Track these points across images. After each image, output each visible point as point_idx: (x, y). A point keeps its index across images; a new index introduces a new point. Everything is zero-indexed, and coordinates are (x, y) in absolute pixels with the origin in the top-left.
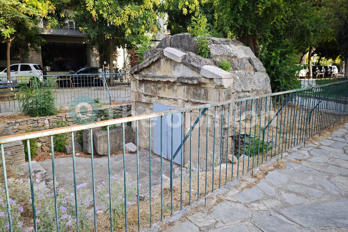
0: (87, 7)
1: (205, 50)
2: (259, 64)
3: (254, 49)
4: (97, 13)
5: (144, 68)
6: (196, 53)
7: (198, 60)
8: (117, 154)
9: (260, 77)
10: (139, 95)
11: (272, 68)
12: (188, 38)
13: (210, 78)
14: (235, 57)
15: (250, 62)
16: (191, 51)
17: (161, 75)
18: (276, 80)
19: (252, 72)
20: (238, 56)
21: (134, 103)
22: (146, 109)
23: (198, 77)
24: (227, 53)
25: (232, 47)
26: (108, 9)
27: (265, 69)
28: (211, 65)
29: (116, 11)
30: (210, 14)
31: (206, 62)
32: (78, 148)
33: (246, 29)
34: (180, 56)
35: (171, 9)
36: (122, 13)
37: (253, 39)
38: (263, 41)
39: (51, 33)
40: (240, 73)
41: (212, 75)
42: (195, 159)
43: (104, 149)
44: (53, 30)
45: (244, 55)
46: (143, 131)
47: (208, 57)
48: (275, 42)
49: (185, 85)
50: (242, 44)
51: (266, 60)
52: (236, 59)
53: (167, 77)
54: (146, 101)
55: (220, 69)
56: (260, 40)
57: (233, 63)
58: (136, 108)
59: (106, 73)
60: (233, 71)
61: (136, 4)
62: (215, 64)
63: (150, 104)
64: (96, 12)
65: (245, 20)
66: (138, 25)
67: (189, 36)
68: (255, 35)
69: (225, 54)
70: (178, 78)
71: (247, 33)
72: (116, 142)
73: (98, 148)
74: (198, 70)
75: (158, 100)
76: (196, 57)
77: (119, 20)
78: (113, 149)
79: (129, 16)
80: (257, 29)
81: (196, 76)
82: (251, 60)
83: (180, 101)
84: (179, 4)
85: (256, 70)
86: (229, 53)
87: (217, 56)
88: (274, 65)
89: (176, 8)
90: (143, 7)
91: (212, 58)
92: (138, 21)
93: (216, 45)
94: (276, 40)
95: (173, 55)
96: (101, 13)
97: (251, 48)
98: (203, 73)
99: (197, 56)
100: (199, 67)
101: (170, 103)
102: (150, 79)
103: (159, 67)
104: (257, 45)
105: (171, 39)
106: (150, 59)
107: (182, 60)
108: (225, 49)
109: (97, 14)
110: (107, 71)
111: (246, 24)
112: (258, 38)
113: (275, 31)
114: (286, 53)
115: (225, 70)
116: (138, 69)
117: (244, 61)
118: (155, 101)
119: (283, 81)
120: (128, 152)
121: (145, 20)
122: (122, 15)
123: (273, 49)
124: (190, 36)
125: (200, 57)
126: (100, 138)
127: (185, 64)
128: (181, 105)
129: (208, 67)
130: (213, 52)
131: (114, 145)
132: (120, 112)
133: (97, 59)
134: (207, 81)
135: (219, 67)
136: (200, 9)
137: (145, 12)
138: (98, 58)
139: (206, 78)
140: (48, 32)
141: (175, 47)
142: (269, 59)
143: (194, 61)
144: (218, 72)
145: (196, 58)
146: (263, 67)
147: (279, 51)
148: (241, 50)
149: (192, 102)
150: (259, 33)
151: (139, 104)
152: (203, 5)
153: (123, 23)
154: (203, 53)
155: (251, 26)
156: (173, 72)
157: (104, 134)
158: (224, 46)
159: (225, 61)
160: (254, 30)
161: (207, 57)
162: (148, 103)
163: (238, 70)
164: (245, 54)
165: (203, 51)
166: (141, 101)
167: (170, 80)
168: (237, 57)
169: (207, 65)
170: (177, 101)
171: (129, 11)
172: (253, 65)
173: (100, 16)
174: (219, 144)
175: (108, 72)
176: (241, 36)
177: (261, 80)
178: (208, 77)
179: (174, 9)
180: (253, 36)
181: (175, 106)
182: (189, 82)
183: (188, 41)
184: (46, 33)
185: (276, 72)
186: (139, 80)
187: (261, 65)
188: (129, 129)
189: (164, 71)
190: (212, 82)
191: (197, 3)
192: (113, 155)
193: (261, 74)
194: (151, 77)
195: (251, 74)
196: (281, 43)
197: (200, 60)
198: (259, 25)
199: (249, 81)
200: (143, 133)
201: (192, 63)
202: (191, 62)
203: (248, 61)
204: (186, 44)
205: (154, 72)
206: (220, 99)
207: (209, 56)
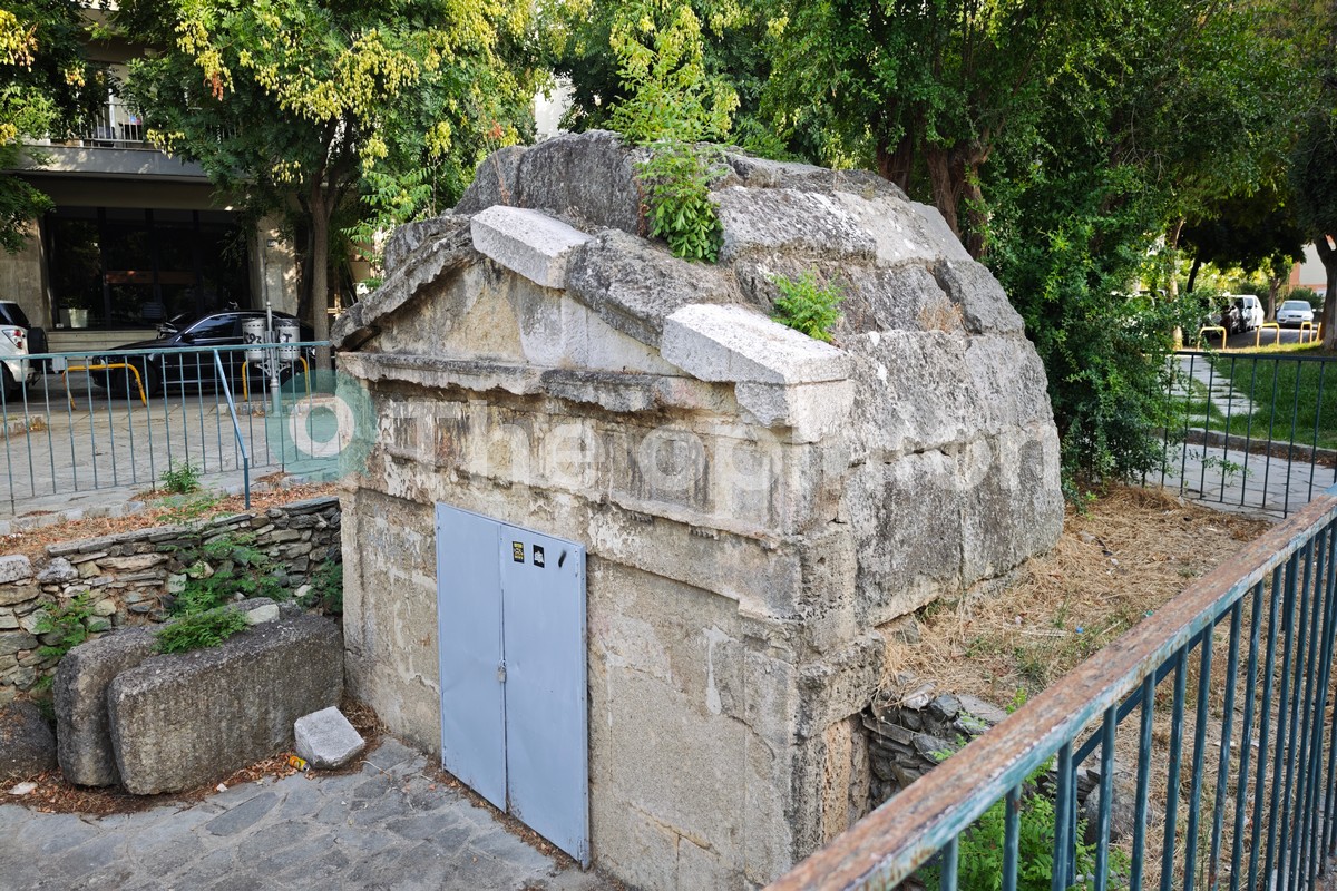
0: (182, 34)
1: (692, 215)
2: (987, 294)
3: (955, 219)
4: (227, 65)
5: (387, 317)
6: (645, 235)
7: (651, 274)
8: (244, 779)
9: (995, 364)
10: (374, 457)
11: (1053, 312)
12: (604, 154)
13: (715, 379)
14: (864, 256)
15: (944, 285)
16: (612, 225)
17: (468, 355)
18: (1072, 378)
19: (957, 338)
20: (879, 254)
21: (353, 498)
22: (407, 529)
23: (654, 370)
24: (821, 237)
25: (844, 206)
26: (281, 44)
27: (1018, 321)
28: (722, 303)
29: (317, 57)
30: (753, 75)
31: (695, 287)
32: (34, 752)
33: (914, 115)
34: (554, 254)
35: (579, 51)
36: (344, 65)
37: (950, 170)
38: (1004, 176)
39: (79, 165)
40: (894, 342)
41: (724, 365)
42: (650, 838)
43: (161, 761)
44: (88, 155)
45: (911, 246)
46: (394, 644)
47: (711, 257)
48: (1061, 182)
49: (588, 416)
50: (898, 190)
51: (1019, 270)
52: (872, 270)
53: (492, 370)
54: (404, 489)
55: (777, 328)
56: (985, 172)
57: (855, 291)
58: (360, 523)
59: (283, 339)
60: (855, 336)
61: (413, 28)
62: (750, 294)
63: (424, 504)
64: (223, 58)
65: (908, 72)
66: (422, 118)
67: (607, 141)
68: (963, 145)
69: (808, 238)
70: (548, 376)
71: (920, 135)
72: (239, 716)
73: (127, 760)
74: (647, 329)
75: (458, 490)
76: (641, 258)
77: (327, 97)
78: (220, 753)
79: (379, 78)
80: (974, 114)
81: (644, 368)
82: (948, 269)
83: (562, 498)
84: (614, 30)
85: (974, 327)
86: (827, 234)
87: (758, 248)
88: (1063, 297)
89: (599, 48)
90: (446, 38)
91: (730, 260)
92: (420, 100)
93: (755, 189)
94: (1068, 170)
95: (517, 246)
96: (243, 62)
97: (944, 213)
98: (674, 354)
99: (646, 253)
100: (654, 313)
101: (513, 509)
102: (413, 377)
103: (456, 313)
104: (971, 198)
105: (522, 162)
106: (409, 273)
107: (568, 272)
108: (805, 215)
109: (225, 69)
110: (285, 329)
111: (917, 88)
112: (975, 160)
113: (1062, 127)
114: (1116, 237)
115: (806, 331)
116: (358, 322)
117: (914, 278)
118: (442, 494)
119: (1111, 378)
120: (309, 763)
121: (456, 98)
122: (345, 72)
123: (1055, 215)
124: (614, 144)
125: (663, 258)
126: (134, 707)
127: (579, 298)
128: (572, 521)
129: (704, 317)
130: (738, 228)
131: (230, 729)
132: (295, 535)
133: (287, 277)
134: (701, 399)
135: (770, 315)
136: (706, 52)
137: (458, 63)
138: (292, 272)
139: (694, 378)
140: (64, 163)
141: (542, 206)
142: (1034, 266)
143: (627, 279)
144: (758, 346)
145: (638, 265)
146: (1011, 308)
147: (1087, 229)
148: (896, 219)
149: (625, 511)
150: (981, 131)
151: (376, 505)
152: (720, 34)
153: (351, 110)
154: (681, 234)
155: (942, 97)
156: (523, 338)
157: (158, 681)
158: (800, 196)
159: (807, 281)
160: (957, 123)
161: (705, 259)
162: (413, 501)
163: (880, 329)
164: (916, 242)
165: (680, 223)
166: (382, 487)
167: (506, 386)
168: (874, 257)
169: (702, 301)
170: (547, 498)
171: (378, 54)
172: (958, 300)
173: (244, 77)
174: (776, 772)
175: (288, 336)
176: (890, 150)
177: (1002, 381)
178: (706, 373)
179: (593, 52)
180: (950, 152)
181: (541, 524)
182: (602, 403)
183: (603, 169)
184: (56, 167)
185: (1072, 330)
186: (371, 383)
187: (997, 300)
188: (319, 637)
189: (480, 333)
190: (728, 406)
191: (690, 25)
192: (221, 787)
193: (1000, 344)
194: (419, 368)
195: (954, 349)
196: (1094, 187)
197: (662, 275)
198: (984, 94)
199: (943, 388)
200: (396, 656)
201: (617, 292)
202: (607, 289)
203: (931, 280)
204: (592, 188)
205: (434, 338)
206: (779, 506)
207: (715, 249)
